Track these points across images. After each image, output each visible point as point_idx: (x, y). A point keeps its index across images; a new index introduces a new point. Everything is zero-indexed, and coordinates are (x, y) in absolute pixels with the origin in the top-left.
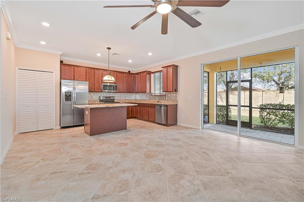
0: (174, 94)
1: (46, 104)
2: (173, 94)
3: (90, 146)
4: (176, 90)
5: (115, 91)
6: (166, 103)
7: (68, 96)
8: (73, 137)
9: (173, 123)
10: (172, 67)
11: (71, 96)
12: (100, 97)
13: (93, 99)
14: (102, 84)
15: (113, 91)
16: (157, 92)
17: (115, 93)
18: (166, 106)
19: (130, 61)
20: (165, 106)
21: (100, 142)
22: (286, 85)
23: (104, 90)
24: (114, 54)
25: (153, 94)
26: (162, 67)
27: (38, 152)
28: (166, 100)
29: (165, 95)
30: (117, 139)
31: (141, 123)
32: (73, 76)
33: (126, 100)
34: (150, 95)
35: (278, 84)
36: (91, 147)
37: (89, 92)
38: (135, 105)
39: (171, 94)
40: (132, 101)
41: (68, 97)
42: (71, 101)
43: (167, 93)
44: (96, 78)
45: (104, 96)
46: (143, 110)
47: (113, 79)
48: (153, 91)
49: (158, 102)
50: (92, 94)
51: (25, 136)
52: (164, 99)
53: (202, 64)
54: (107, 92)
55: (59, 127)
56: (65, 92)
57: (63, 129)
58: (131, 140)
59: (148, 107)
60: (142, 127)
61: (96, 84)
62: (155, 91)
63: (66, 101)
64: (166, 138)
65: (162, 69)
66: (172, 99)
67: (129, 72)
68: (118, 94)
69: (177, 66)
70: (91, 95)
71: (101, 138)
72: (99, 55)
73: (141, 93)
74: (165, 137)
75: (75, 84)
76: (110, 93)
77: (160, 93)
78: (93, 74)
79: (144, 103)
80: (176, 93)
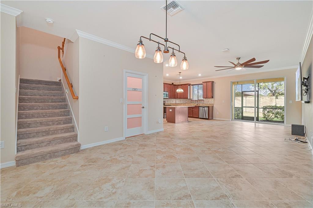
2: (210, 99)
10: (211, 82)
22: (277, 92)
26: (203, 82)
29: (203, 100)
34: (190, 100)
35: (271, 91)
48: (192, 98)
53: (231, 82)
59: (193, 108)
67: (173, 83)
73: (183, 98)
77: (198, 99)
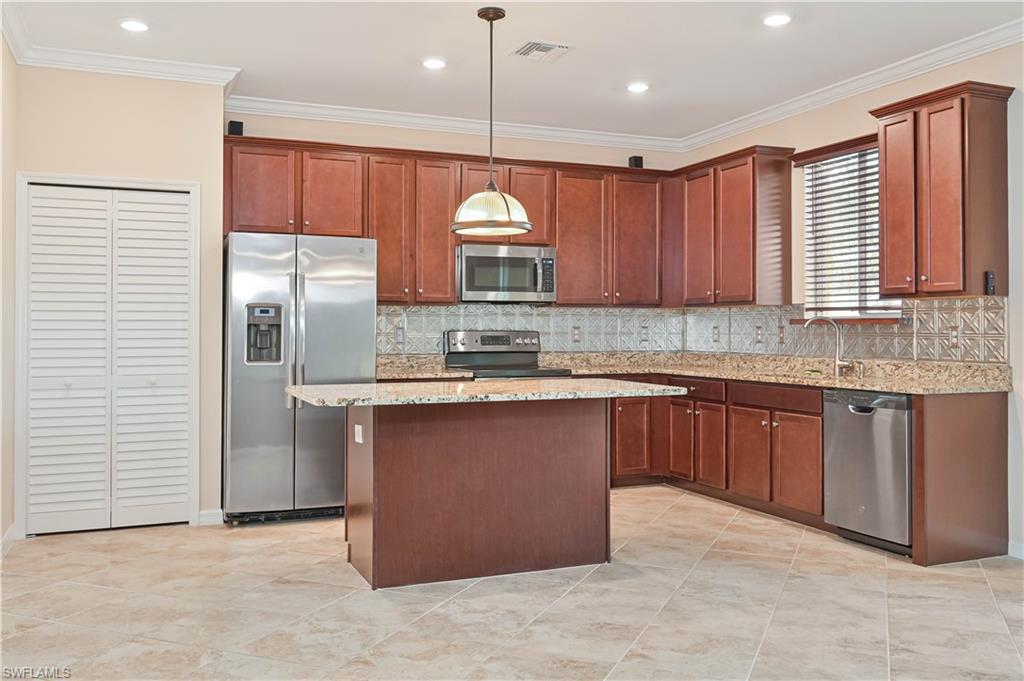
0: (981, 313)
1: (153, 379)
2: (973, 309)
3: (366, 654)
4: (994, 283)
5: (544, 297)
6: (913, 383)
7: (263, 328)
8: (280, 581)
9: (969, 536)
10: (956, 102)
11: (279, 326)
12: (448, 335)
13: (408, 349)
14: (458, 251)
15: (531, 296)
16: (842, 301)
17: (544, 309)
18: (912, 403)
19: (638, 88)
20: (898, 407)
21: (426, 637)
23: (471, 287)
24: (527, 50)
25: (809, 316)
26: (878, 113)
27: (86, 660)
28: (906, 355)
29: (904, 322)
30: (539, 628)
31: (718, 524)
32: (291, 212)
33: (612, 354)
34: (785, 323)
36: (366, 663)
37: (380, 302)
38: (672, 391)
39: (951, 310)
40: (658, 365)
41: (264, 334)
42: (278, 359)
43: (917, 302)
44: (422, 217)
45: (472, 327)
46: (733, 432)
47: (519, 214)
48: (802, 294)
49: (846, 370)
50: (403, 317)
51: (51, 555)
52: (897, 351)
54: (493, 303)
55: (218, 516)
56: (251, 308)
57: (235, 530)
58: (633, 646)
59: (772, 410)
60: (722, 553)
61: (420, 255)
62: (818, 290)
63: (256, 360)
64: (904, 656)
65: (874, 126)
66: (958, 353)
67: (637, 161)
68: (563, 314)
69: (1003, 94)
70: (396, 320)
71: (436, 607)
72: (434, 64)
73: (716, 304)
74: (895, 650)
75: (304, 260)
76: (509, 308)
77: (860, 309)
78: (405, 189)
79: (742, 376)
80: (991, 300)
